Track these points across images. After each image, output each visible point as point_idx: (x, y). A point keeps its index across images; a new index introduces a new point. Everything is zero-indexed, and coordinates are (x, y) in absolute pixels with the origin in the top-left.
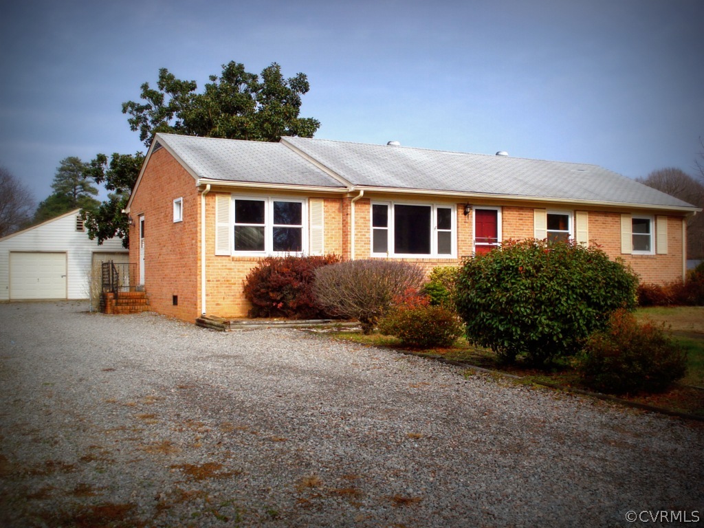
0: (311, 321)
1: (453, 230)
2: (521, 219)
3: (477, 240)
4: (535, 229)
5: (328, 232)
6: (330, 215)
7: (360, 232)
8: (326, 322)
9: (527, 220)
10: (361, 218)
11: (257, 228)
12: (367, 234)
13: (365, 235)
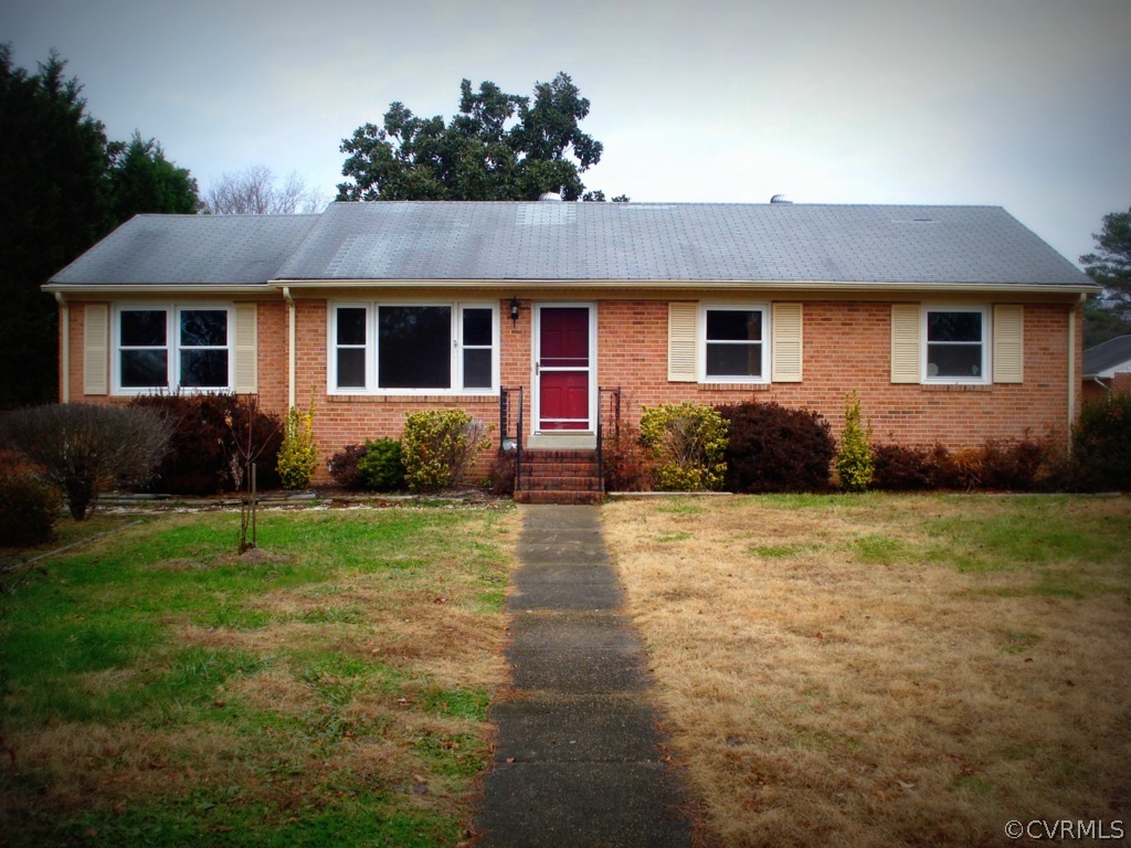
0: (137, 495)
1: (495, 347)
2: (639, 323)
3: (543, 363)
4: (670, 339)
5: (266, 356)
6: (269, 328)
7: (306, 354)
8: (161, 498)
9: (653, 323)
10: (309, 331)
11: (155, 352)
12: (319, 357)
13: (316, 359)
